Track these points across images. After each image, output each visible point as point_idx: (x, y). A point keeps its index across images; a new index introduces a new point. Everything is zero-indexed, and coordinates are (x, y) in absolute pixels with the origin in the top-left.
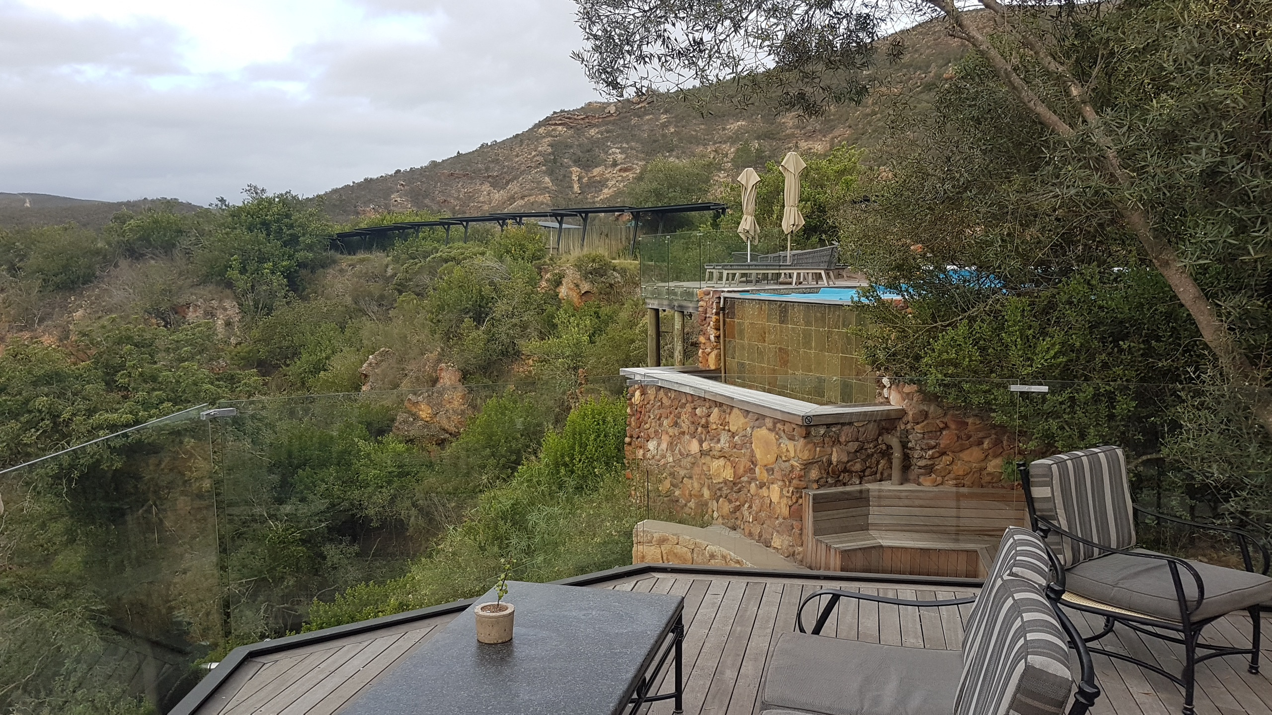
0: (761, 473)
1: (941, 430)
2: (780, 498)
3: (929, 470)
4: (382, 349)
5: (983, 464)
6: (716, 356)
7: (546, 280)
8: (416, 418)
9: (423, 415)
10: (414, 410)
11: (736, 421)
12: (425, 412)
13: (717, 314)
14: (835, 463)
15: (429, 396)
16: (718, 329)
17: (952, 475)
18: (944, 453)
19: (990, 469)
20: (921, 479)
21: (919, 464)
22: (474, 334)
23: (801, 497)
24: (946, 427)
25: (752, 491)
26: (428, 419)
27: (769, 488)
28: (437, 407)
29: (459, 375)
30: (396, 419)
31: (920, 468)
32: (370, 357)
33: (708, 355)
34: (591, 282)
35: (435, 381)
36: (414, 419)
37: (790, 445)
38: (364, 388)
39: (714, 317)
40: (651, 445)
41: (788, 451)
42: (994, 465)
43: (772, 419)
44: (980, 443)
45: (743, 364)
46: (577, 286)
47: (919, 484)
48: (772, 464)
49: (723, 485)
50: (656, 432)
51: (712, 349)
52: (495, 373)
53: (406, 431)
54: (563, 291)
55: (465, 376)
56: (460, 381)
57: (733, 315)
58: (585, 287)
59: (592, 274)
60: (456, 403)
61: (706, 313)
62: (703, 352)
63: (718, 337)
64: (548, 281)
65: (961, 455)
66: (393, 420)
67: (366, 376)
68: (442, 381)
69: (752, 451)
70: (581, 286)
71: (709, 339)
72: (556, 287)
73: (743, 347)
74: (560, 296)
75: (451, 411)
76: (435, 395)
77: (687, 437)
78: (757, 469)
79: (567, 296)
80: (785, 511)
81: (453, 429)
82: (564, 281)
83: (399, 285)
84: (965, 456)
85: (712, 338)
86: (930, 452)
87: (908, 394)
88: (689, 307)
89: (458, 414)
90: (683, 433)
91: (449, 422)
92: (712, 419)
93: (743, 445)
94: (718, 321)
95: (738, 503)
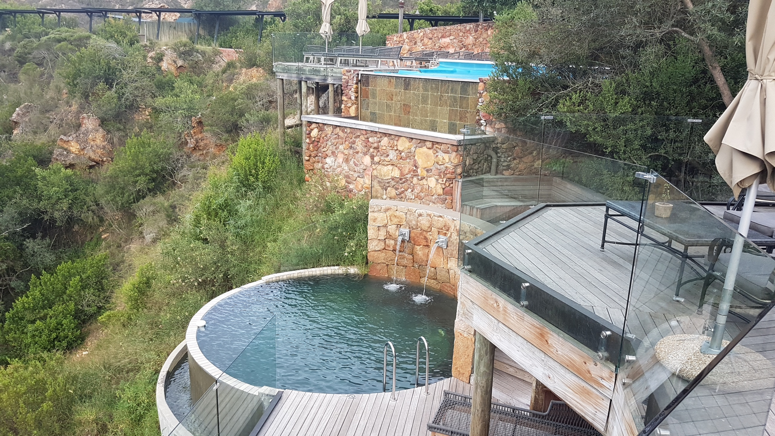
0: (422, 172)
1: (514, 147)
2: (436, 185)
3: (508, 167)
4: (26, 104)
5: (532, 164)
6: (356, 108)
7: (150, 57)
8: (69, 152)
9: (73, 149)
10: (65, 146)
11: (403, 145)
12: (74, 147)
13: (357, 83)
14: (467, 165)
15: (77, 136)
16: (357, 92)
17: (518, 170)
18: (514, 159)
19: (536, 166)
20: (504, 172)
21: (504, 164)
22: (108, 93)
23: (452, 183)
24: (517, 145)
25: (414, 182)
26: (77, 152)
27: (427, 180)
28: (84, 144)
29: (98, 122)
30: (53, 153)
31: (504, 166)
32: (17, 109)
33: (349, 108)
34: (184, 59)
35: (79, 126)
36: (67, 153)
37: (446, 156)
38: (15, 132)
39: (355, 86)
40: (328, 160)
41: (443, 159)
42: (538, 164)
43: (431, 143)
44: (531, 153)
45: (374, 113)
46: (175, 62)
47: (503, 175)
48: (431, 166)
49: (391, 180)
50: (333, 153)
51: (353, 104)
52: (123, 120)
53: (63, 161)
54: (164, 65)
55: (103, 122)
56: (99, 125)
57: (367, 84)
58: (180, 63)
59: (184, 54)
60: (98, 141)
61: (348, 83)
62: (345, 106)
63: (357, 97)
64: (151, 58)
65: (523, 159)
66: (51, 153)
67: (16, 123)
68: (84, 126)
69: (415, 160)
70: (177, 62)
71: (350, 98)
72: (158, 62)
73: (375, 103)
74: (162, 68)
75: (95, 146)
76: (82, 135)
77: (360, 155)
78: (419, 170)
79: (168, 68)
80: (440, 191)
81: (97, 158)
82: (165, 58)
83: (19, 57)
84: (525, 159)
85: (353, 98)
86: (509, 158)
87: (498, 129)
88: (315, 79)
89: (101, 149)
90: (357, 153)
91: (95, 154)
92: (382, 143)
93: (408, 157)
94: (357, 88)
95: (403, 189)
